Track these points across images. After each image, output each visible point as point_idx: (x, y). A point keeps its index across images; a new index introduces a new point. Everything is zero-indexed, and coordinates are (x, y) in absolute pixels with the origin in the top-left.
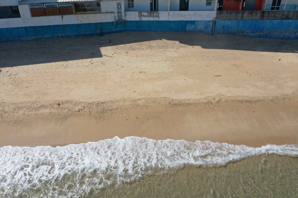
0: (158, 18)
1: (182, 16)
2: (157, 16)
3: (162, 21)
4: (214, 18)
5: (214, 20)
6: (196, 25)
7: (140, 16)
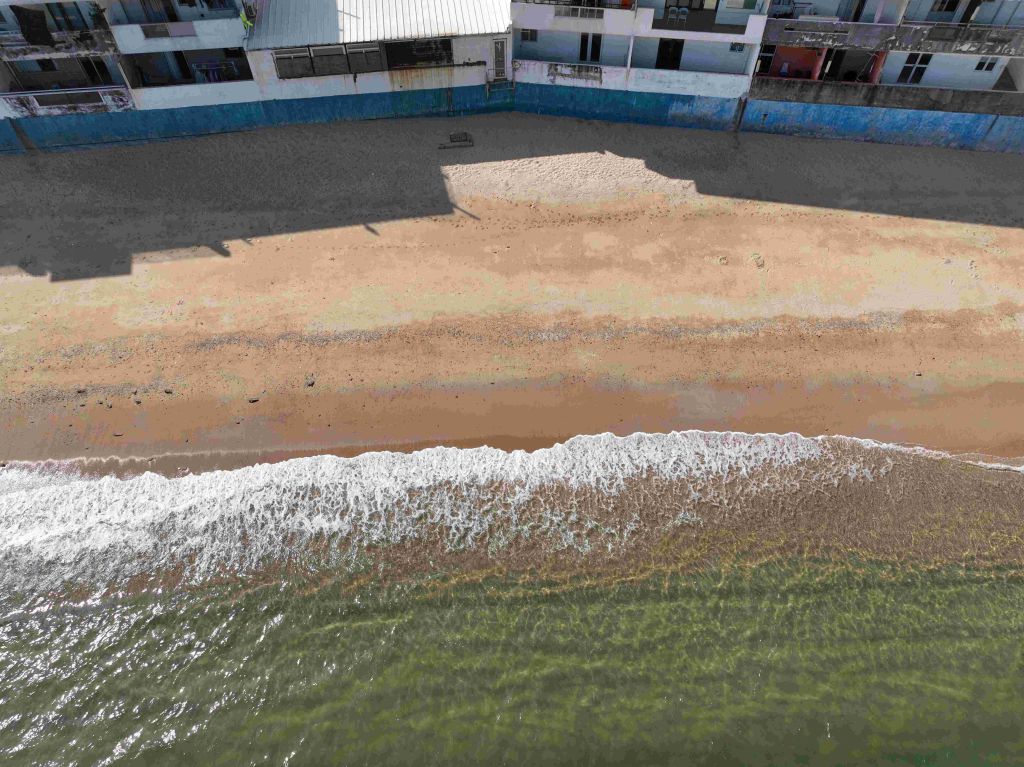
0: (598, 82)
1: (660, 82)
2: (595, 78)
3: (607, 91)
4: (745, 94)
5: (743, 99)
6: (695, 105)
7: (552, 74)
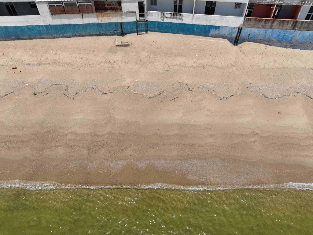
1: (206, 20)
2: (180, 19)
3: (185, 24)
4: (241, 25)
6: (220, 30)
7: (163, 17)
